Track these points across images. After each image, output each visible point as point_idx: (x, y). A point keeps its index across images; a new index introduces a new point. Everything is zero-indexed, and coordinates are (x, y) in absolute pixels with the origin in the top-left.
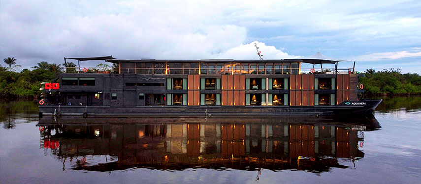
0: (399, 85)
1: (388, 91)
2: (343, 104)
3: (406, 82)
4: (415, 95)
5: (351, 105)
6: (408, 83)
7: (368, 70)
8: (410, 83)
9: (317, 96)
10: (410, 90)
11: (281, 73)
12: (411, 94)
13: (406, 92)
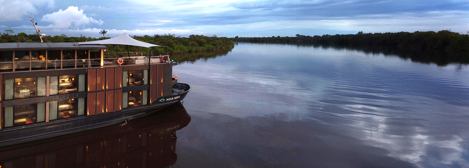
0: (176, 46)
1: (169, 51)
2: (157, 102)
3: (179, 44)
4: (186, 52)
5: (165, 101)
6: (181, 44)
7: (155, 35)
8: (182, 45)
9: (125, 95)
10: (183, 49)
11: (74, 67)
12: (183, 53)
13: (180, 51)
